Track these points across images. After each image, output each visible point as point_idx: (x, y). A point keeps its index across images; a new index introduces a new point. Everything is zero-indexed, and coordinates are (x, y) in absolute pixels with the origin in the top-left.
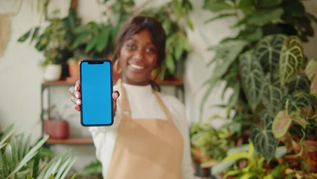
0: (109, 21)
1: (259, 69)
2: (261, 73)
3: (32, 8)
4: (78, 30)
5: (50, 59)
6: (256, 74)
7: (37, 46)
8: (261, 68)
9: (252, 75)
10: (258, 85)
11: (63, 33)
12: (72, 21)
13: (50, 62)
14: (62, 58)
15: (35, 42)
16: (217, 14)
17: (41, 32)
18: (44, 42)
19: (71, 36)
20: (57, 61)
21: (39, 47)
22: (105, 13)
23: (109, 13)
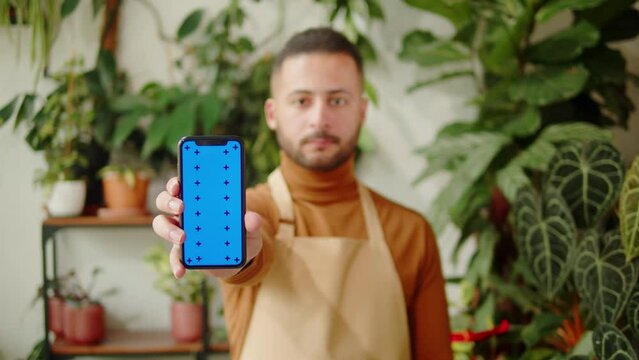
0: (188, 80)
1: (563, 216)
2: (568, 226)
3: (18, 55)
4: (121, 103)
5: (62, 168)
6: (555, 226)
7: (30, 138)
8: (569, 215)
9: (543, 226)
10: (559, 251)
11: (88, 107)
12: (106, 81)
13: (62, 176)
14: (89, 165)
15: (25, 129)
16: (434, 72)
17: (37, 106)
18: (46, 129)
19: (107, 115)
20: (76, 173)
21: (36, 141)
22: (179, 64)
23: (189, 63)
